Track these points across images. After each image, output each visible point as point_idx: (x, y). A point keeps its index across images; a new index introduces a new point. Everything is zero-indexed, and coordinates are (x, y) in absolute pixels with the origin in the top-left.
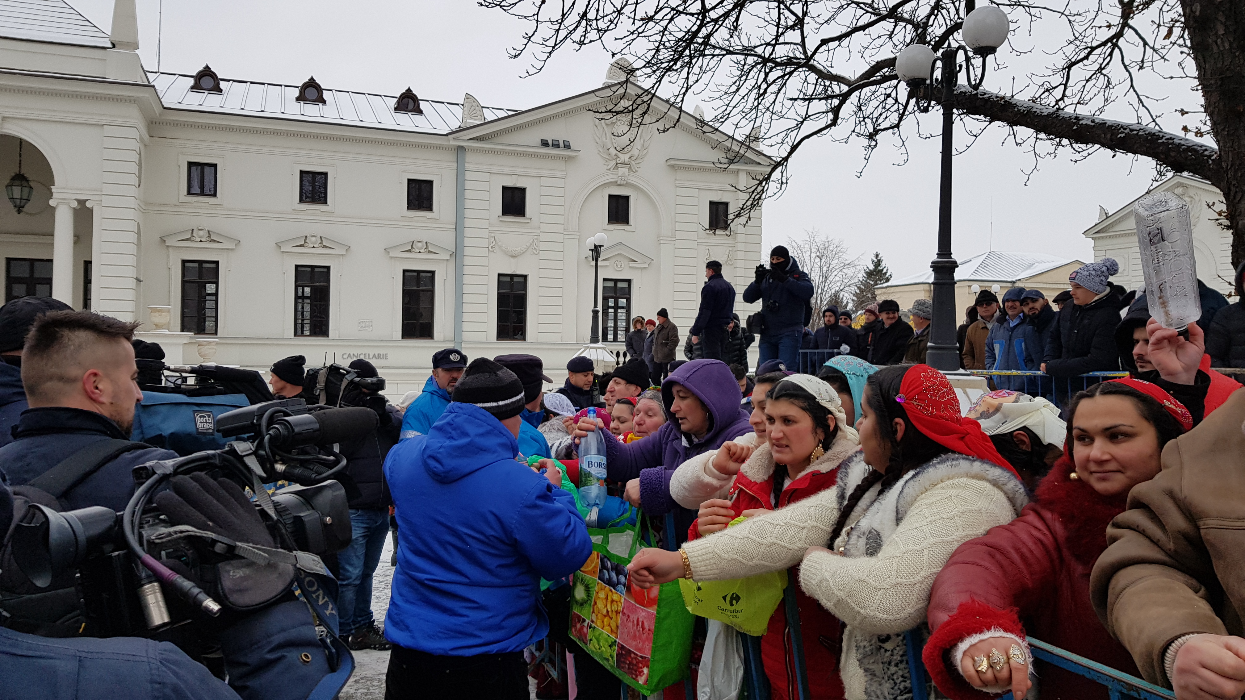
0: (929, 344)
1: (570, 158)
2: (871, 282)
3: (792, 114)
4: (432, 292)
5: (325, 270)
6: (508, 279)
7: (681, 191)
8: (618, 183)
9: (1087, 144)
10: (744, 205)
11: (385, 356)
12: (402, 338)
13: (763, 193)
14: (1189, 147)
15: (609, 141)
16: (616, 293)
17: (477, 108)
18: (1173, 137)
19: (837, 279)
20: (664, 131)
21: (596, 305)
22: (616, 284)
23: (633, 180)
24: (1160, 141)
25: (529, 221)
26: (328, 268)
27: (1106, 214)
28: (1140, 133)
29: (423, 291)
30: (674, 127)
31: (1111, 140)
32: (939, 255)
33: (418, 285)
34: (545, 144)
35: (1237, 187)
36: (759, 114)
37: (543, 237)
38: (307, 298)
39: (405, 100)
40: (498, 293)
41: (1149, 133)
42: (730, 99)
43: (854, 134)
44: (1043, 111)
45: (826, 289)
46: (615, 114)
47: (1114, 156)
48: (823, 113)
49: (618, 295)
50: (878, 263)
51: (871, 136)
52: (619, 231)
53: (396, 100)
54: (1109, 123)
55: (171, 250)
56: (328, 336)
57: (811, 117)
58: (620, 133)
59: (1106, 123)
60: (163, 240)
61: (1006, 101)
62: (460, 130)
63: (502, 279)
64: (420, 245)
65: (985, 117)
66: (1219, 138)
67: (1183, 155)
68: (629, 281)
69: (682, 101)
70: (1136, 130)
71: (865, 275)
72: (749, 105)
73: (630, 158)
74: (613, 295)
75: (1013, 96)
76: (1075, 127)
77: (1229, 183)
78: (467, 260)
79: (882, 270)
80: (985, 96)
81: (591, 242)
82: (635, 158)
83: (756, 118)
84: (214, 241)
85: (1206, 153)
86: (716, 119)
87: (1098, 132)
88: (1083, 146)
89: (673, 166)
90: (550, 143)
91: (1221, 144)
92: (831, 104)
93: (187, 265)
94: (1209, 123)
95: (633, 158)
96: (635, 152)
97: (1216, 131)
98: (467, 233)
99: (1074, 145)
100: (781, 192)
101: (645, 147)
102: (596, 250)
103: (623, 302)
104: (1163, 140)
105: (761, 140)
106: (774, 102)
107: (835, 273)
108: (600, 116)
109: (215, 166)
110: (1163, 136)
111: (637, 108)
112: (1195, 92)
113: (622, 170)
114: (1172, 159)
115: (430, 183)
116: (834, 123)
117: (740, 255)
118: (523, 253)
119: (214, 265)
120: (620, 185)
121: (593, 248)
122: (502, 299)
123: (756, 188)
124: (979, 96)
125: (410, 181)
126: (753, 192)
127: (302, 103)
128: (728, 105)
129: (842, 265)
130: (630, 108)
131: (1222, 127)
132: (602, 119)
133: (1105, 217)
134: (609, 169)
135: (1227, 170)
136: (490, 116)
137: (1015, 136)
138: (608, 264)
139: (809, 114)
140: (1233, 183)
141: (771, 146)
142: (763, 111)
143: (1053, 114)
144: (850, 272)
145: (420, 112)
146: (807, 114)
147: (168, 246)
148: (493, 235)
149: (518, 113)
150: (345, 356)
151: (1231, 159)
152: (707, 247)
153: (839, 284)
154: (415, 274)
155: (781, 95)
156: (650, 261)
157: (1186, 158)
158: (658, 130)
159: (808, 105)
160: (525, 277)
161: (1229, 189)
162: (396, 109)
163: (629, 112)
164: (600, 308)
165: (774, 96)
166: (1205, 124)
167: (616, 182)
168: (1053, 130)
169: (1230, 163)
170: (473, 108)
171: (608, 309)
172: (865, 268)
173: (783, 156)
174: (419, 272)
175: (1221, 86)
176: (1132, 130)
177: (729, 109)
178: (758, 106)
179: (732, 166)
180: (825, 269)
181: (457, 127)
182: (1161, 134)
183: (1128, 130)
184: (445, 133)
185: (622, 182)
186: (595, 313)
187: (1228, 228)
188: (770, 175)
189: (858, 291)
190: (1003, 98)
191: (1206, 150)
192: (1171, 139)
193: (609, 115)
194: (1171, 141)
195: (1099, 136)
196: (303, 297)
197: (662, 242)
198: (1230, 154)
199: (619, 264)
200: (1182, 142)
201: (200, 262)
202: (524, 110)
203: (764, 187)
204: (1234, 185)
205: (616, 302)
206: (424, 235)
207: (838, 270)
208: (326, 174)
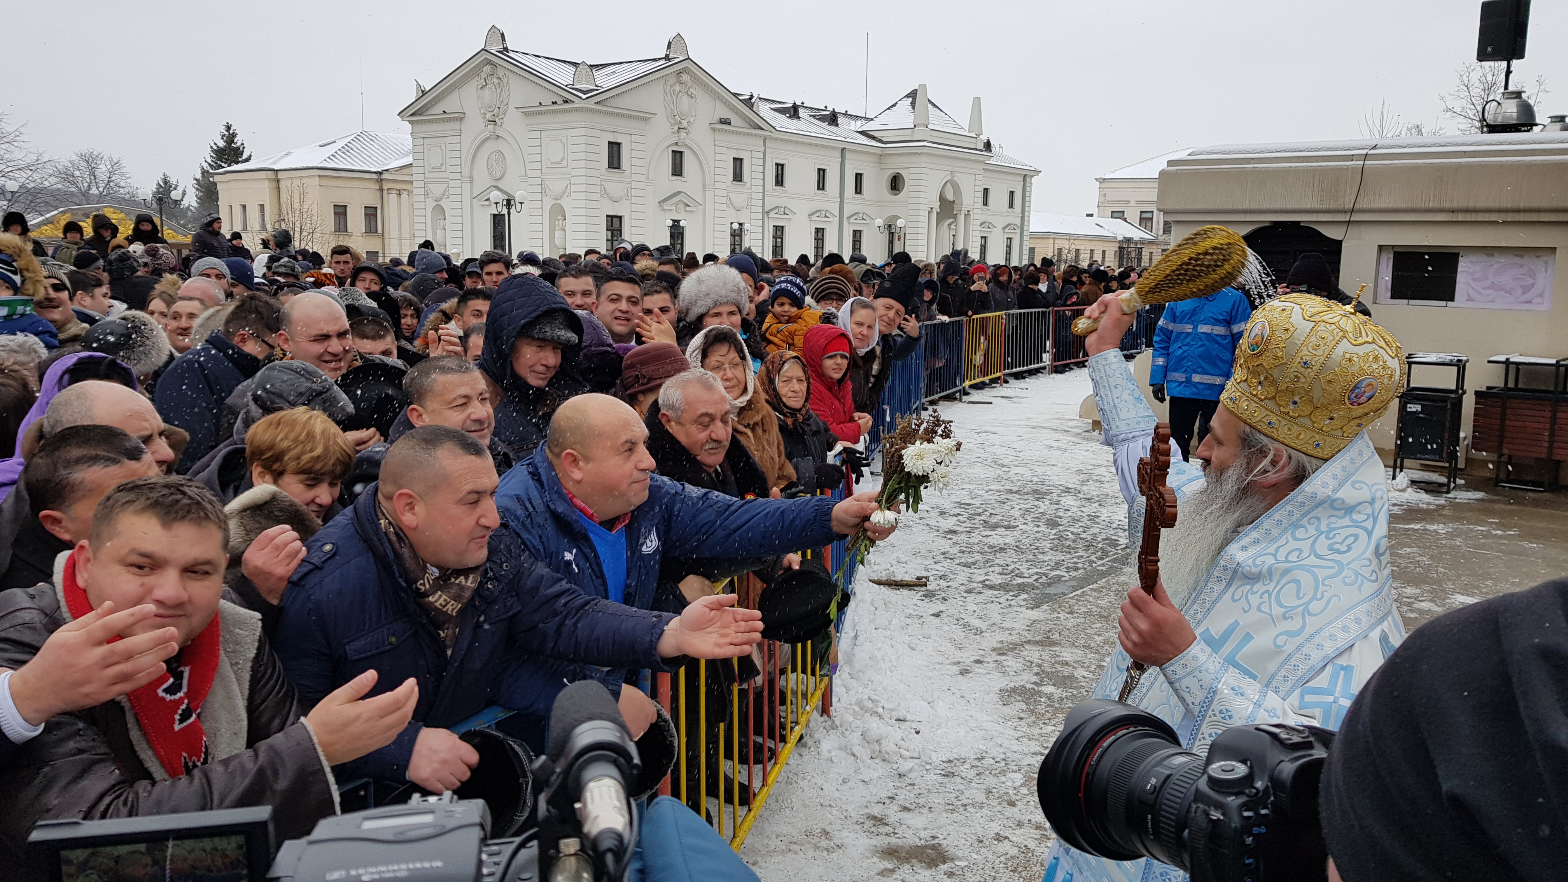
27: (422, 90)
133: (421, 95)
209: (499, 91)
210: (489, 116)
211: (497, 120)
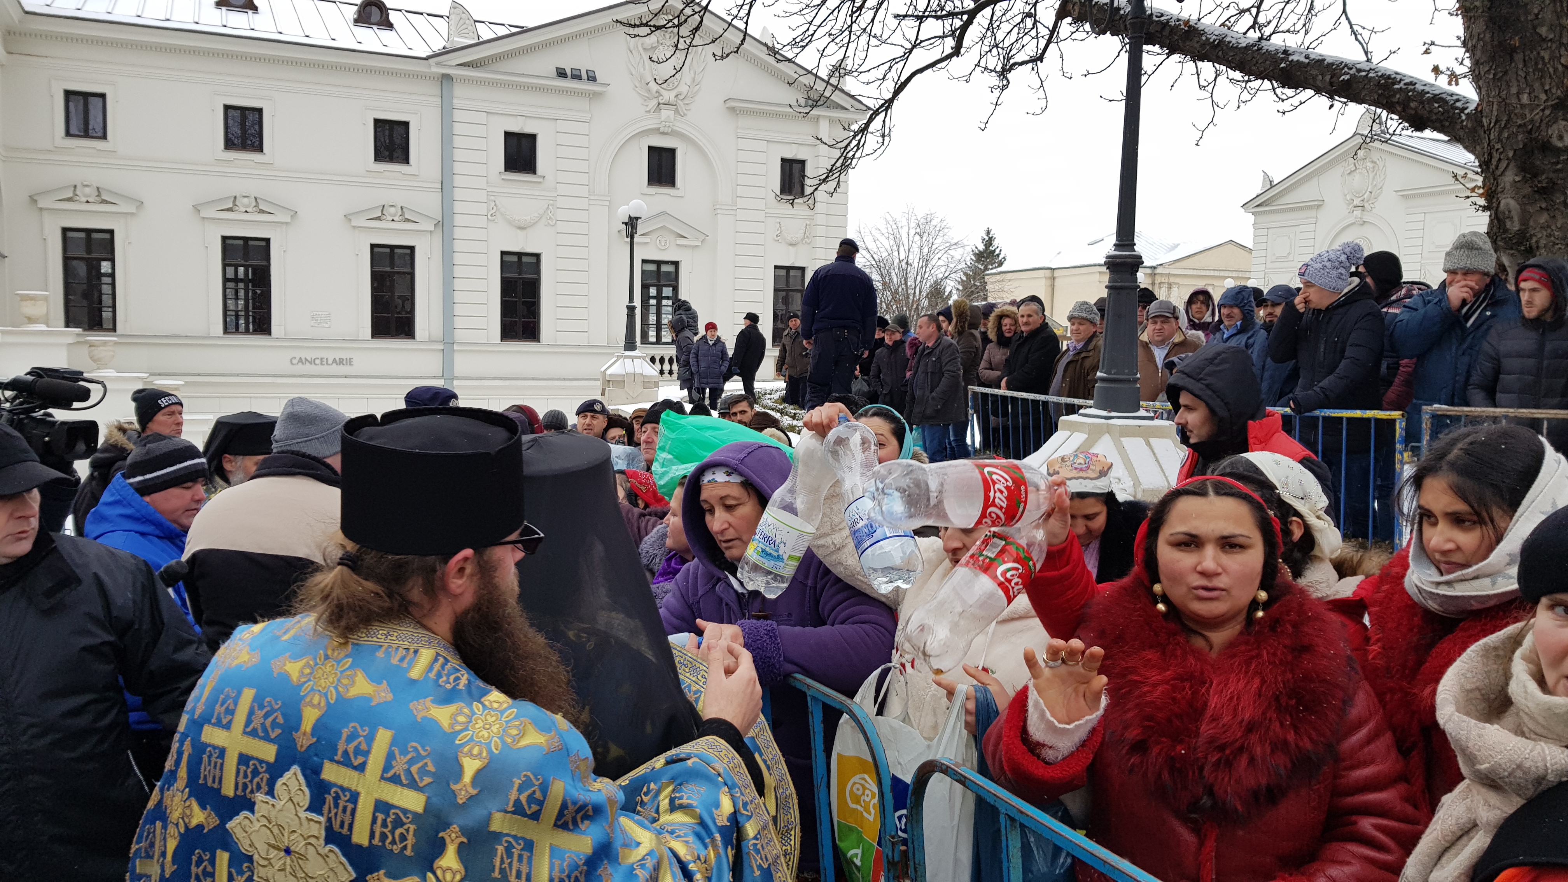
0: (1099, 374)
1: (596, 95)
2: (980, 266)
3: (897, 38)
4: (412, 275)
5: (264, 243)
6: (515, 259)
7: (743, 144)
8: (662, 130)
9: (1297, 88)
10: (833, 166)
11: (350, 362)
12: (373, 337)
13: (858, 149)
14: (1435, 95)
15: (648, 71)
16: (658, 279)
17: (468, 22)
18: (1415, 81)
19: (940, 263)
20: (722, 58)
21: (631, 299)
22: (659, 268)
23: (680, 126)
24: (1396, 86)
25: (541, 180)
26: (268, 241)
27: (1271, 182)
28: (1370, 75)
29: (398, 273)
30: (737, 52)
31: (1331, 84)
32: (1117, 246)
33: (392, 264)
34: (561, 74)
35: (1501, 153)
36: (853, 37)
37: (561, 202)
38: (241, 280)
39: (368, 8)
40: (502, 278)
41: (1382, 75)
42: (813, 14)
43: (978, 69)
44: (1240, 41)
45: (926, 276)
46: (653, 29)
47: (1331, 106)
48: (940, 37)
49: (662, 282)
50: (989, 242)
51: (1003, 73)
52: (662, 194)
53: (356, 8)
54: (1328, 60)
55: (45, 213)
56: (270, 333)
57: (922, 45)
58: (662, 57)
59: (1325, 60)
60: (33, 200)
61: (1190, 27)
62: (445, 52)
63: (507, 258)
64: (392, 210)
65: (1162, 47)
66: (1481, 83)
67: (1427, 106)
68: (676, 264)
69: (749, 14)
70: (1364, 71)
71: (973, 258)
72: (839, 26)
73: (676, 96)
74: (655, 282)
75: (1199, 20)
76: (1282, 65)
77: (1491, 147)
78: (458, 233)
79: (994, 251)
80: (1162, 19)
81: (624, 212)
82: (683, 97)
83: (849, 42)
84: (107, 202)
85: (1458, 104)
86: (794, 43)
87: (1314, 72)
88: (1290, 92)
89: (732, 109)
90: (569, 73)
91: (1484, 92)
92: (951, 25)
93: (70, 234)
94: (1467, 62)
95: (681, 97)
96: (684, 89)
97: (1476, 76)
98: (458, 194)
99: (1278, 91)
100: (883, 148)
101: (697, 81)
102: (632, 224)
103: (667, 291)
104: (1402, 85)
105: (855, 74)
106: (873, 21)
107: (939, 255)
108: (632, 31)
109: (103, 96)
110: (1401, 80)
111: (686, 21)
112: (1454, 17)
113: (667, 113)
114: (1413, 112)
115: (406, 124)
116: (957, 51)
117: (820, 231)
118: (534, 224)
119: (107, 236)
120: (663, 133)
121: (627, 221)
122: (508, 287)
123: (850, 142)
124: (1155, 18)
125: (377, 122)
126: (846, 147)
127: (224, 9)
128: (810, 23)
129: (948, 245)
130: (676, 21)
131: (1487, 69)
132: (635, 36)
133: (1269, 186)
134: (649, 112)
135: (1489, 130)
136: (486, 33)
137: (1198, 75)
138: (648, 240)
139: (921, 37)
140: (1496, 147)
141: (868, 83)
142: (858, 33)
143: (1253, 45)
144: (957, 253)
145: (390, 26)
146: (917, 39)
147: (41, 209)
148: (492, 198)
149: (524, 31)
150: (295, 361)
151: (1495, 113)
152: (778, 220)
153: (943, 269)
154: (388, 250)
155: (882, 11)
156: (703, 237)
157: (1431, 111)
158: (714, 55)
159: (919, 26)
160: (537, 256)
161: (1490, 154)
162: (356, 21)
163: (674, 26)
164: (637, 303)
165: (872, 13)
166: (1461, 63)
167: (658, 129)
168: (1253, 68)
169: (1493, 121)
170: (462, 22)
171: (648, 300)
172: (974, 248)
173: (886, 98)
174: (392, 247)
175: (1489, 9)
176: (1359, 71)
177: (813, 28)
178: (851, 26)
179: (815, 112)
180: (926, 250)
181: (441, 47)
182: (1398, 77)
183: (1354, 70)
184: (424, 56)
185: (666, 130)
186: (631, 310)
187: (1485, 208)
188: (867, 125)
189: (964, 279)
190: (1187, 22)
191: (1458, 100)
192: (1411, 83)
193: (645, 30)
194: (1412, 87)
195: (1314, 78)
196: (236, 280)
197: (719, 211)
198: (1495, 106)
199: (663, 240)
200: (1427, 89)
201: (89, 232)
202: (531, 26)
203: (859, 141)
204: (1497, 150)
205: (659, 292)
206: (398, 197)
207: (943, 252)
208: (260, 111)
209: (1371, 176)
210: (1357, 202)
211: (1366, 205)
